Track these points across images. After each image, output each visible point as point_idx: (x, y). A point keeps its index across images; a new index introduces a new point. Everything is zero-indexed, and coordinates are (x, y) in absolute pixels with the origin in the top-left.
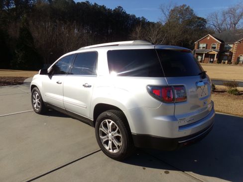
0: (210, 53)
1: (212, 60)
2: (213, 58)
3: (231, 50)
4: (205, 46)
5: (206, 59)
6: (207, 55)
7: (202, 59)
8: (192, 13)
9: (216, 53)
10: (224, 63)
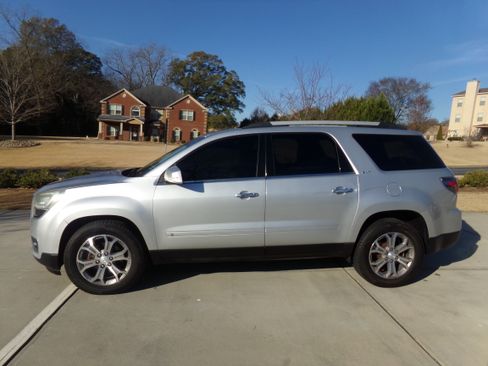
0: (131, 122)
1: (135, 135)
2: (138, 132)
3: (161, 119)
4: (120, 108)
5: (127, 132)
6: (127, 126)
7: (118, 133)
8: (72, 41)
9: (141, 123)
10: (156, 140)
